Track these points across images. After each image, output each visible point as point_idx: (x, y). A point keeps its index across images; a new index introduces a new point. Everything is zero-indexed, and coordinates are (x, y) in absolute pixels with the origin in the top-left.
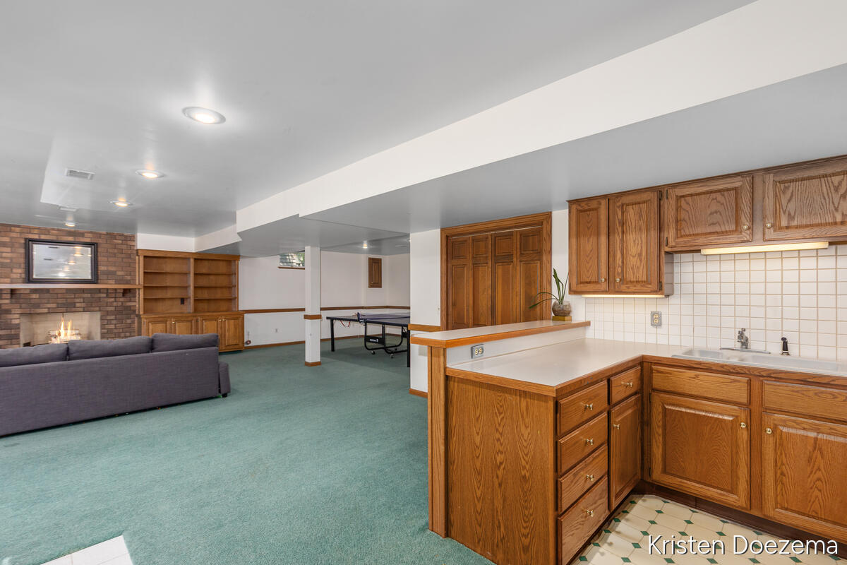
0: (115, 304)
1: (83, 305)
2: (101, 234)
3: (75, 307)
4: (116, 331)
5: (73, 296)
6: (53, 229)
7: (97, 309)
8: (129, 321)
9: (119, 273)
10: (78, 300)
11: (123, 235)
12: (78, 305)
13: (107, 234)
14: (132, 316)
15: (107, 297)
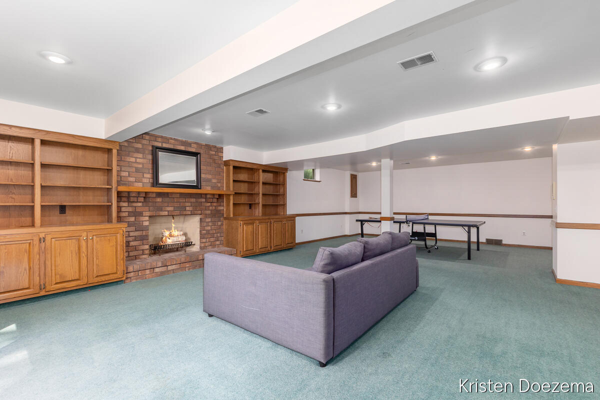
0: (211, 208)
1: (191, 209)
2: (202, 145)
3: (185, 210)
4: (211, 232)
5: (184, 201)
6: (171, 139)
7: (200, 212)
8: (219, 223)
9: (214, 181)
10: (187, 204)
11: (215, 147)
12: (188, 208)
13: (206, 145)
14: (222, 219)
15: (207, 202)
